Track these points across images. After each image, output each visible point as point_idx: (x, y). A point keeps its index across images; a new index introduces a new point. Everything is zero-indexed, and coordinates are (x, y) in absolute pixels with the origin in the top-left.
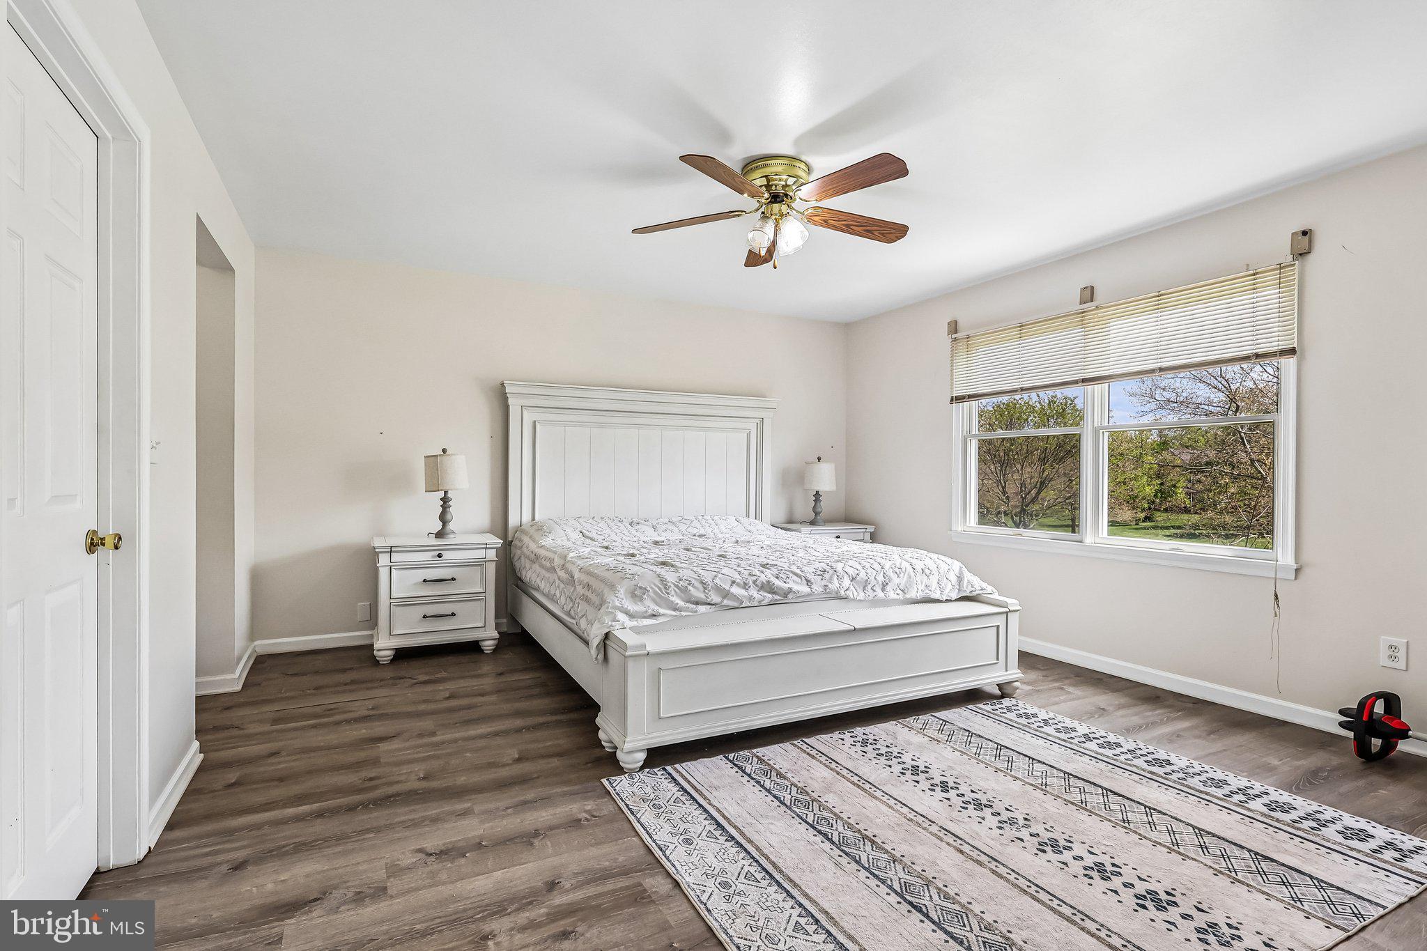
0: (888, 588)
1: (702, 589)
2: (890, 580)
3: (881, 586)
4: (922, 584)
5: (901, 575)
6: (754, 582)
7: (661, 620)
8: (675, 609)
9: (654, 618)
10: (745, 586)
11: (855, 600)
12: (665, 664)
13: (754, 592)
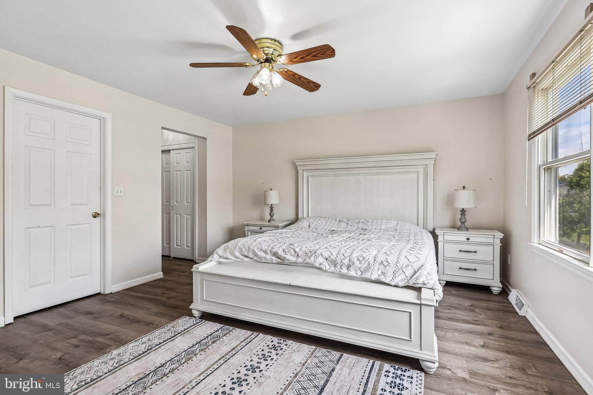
0: (351, 269)
1: (248, 250)
2: (353, 263)
3: (347, 266)
4: (378, 270)
5: (362, 263)
6: (270, 251)
7: (229, 261)
8: (236, 257)
9: (227, 259)
10: (266, 252)
11: (325, 271)
12: (207, 278)
13: (269, 257)
